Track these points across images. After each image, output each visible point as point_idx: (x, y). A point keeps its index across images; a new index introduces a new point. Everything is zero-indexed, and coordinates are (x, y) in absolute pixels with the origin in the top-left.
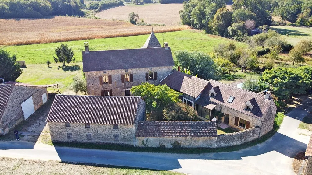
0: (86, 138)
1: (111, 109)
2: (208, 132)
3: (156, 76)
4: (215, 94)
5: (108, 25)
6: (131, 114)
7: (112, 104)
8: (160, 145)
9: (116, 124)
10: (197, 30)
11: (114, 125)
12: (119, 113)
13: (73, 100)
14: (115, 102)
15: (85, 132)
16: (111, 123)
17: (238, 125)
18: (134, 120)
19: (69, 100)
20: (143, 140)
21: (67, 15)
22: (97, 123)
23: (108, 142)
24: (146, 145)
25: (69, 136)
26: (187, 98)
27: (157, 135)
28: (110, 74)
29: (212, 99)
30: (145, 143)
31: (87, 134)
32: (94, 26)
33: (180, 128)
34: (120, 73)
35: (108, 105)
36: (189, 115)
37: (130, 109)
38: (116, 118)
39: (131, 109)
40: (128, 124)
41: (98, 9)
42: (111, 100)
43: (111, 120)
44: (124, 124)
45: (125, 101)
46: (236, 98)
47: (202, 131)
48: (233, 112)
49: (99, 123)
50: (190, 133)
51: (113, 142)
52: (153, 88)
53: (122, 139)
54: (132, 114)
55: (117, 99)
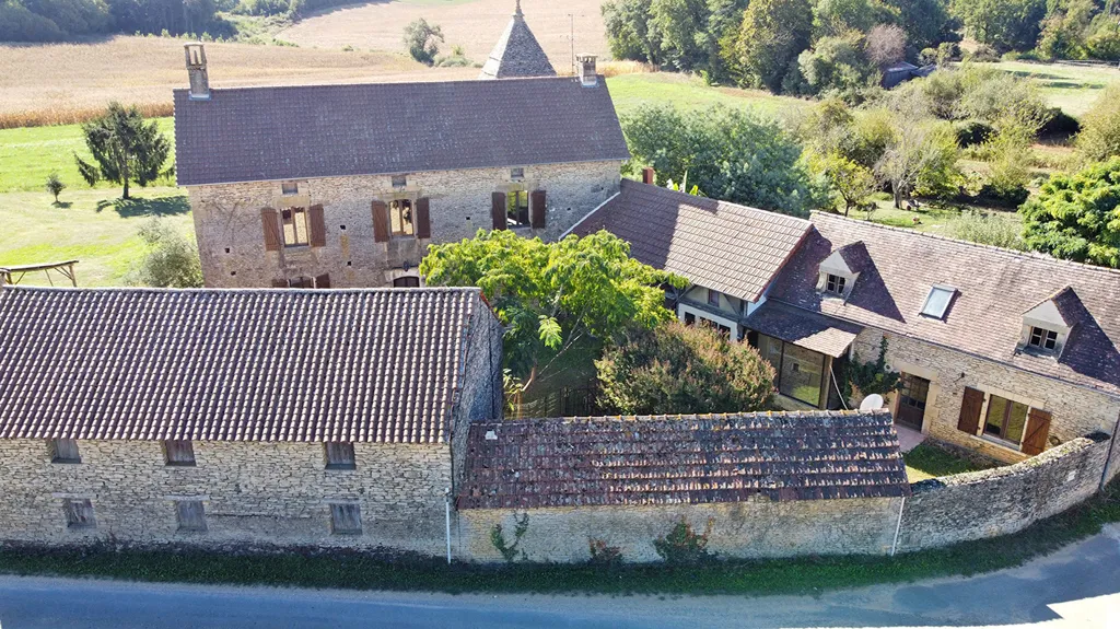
0: (174, 524)
1: (311, 357)
2: (856, 469)
3: (544, 208)
4: (851, 278)
5: (323, 66)
6: (425, 382)
7: (317, 332)
8: (593, 551)
9: (343, 439)
10: (673, 74)
11: (330, 448)
12: (358, 376)
13: (100, 314)
14: (335, 320)
15: (165, 488)
16: (313, 435)
17: (979, 432)
18: (447, 418)
19: (77, 314)
20: (499, 528)
21: (165, 31)
22: (234, 435)
23: (299, 539)
24: (511, 552)
25: (76, 515)
26: (703, 308)
27: (574, 495)
28: (317, 198)
29: (831, 306)
30: (510, 540)
31: (176, 503)
32: (269, 70)
33: (701, 454)
34: (369, 196)
35: (299, 338)
36: (736, 385)
37: (419, 356)
38: (344, 408)
39: (427, 356)
40: (410, 436)
41: (289, 12)
42: (314, 309)
43: (315, 422)
44: (387, 439)
45: (392, 315)
46: (965, 293)
47: (822, 464)
48: (951, 365)
49: (243, 435)
50: (758, 477)
51: (327, 540)
52: (538, 255)
53: (377, 522)
54: (433, 381)
55: (346, 304)
